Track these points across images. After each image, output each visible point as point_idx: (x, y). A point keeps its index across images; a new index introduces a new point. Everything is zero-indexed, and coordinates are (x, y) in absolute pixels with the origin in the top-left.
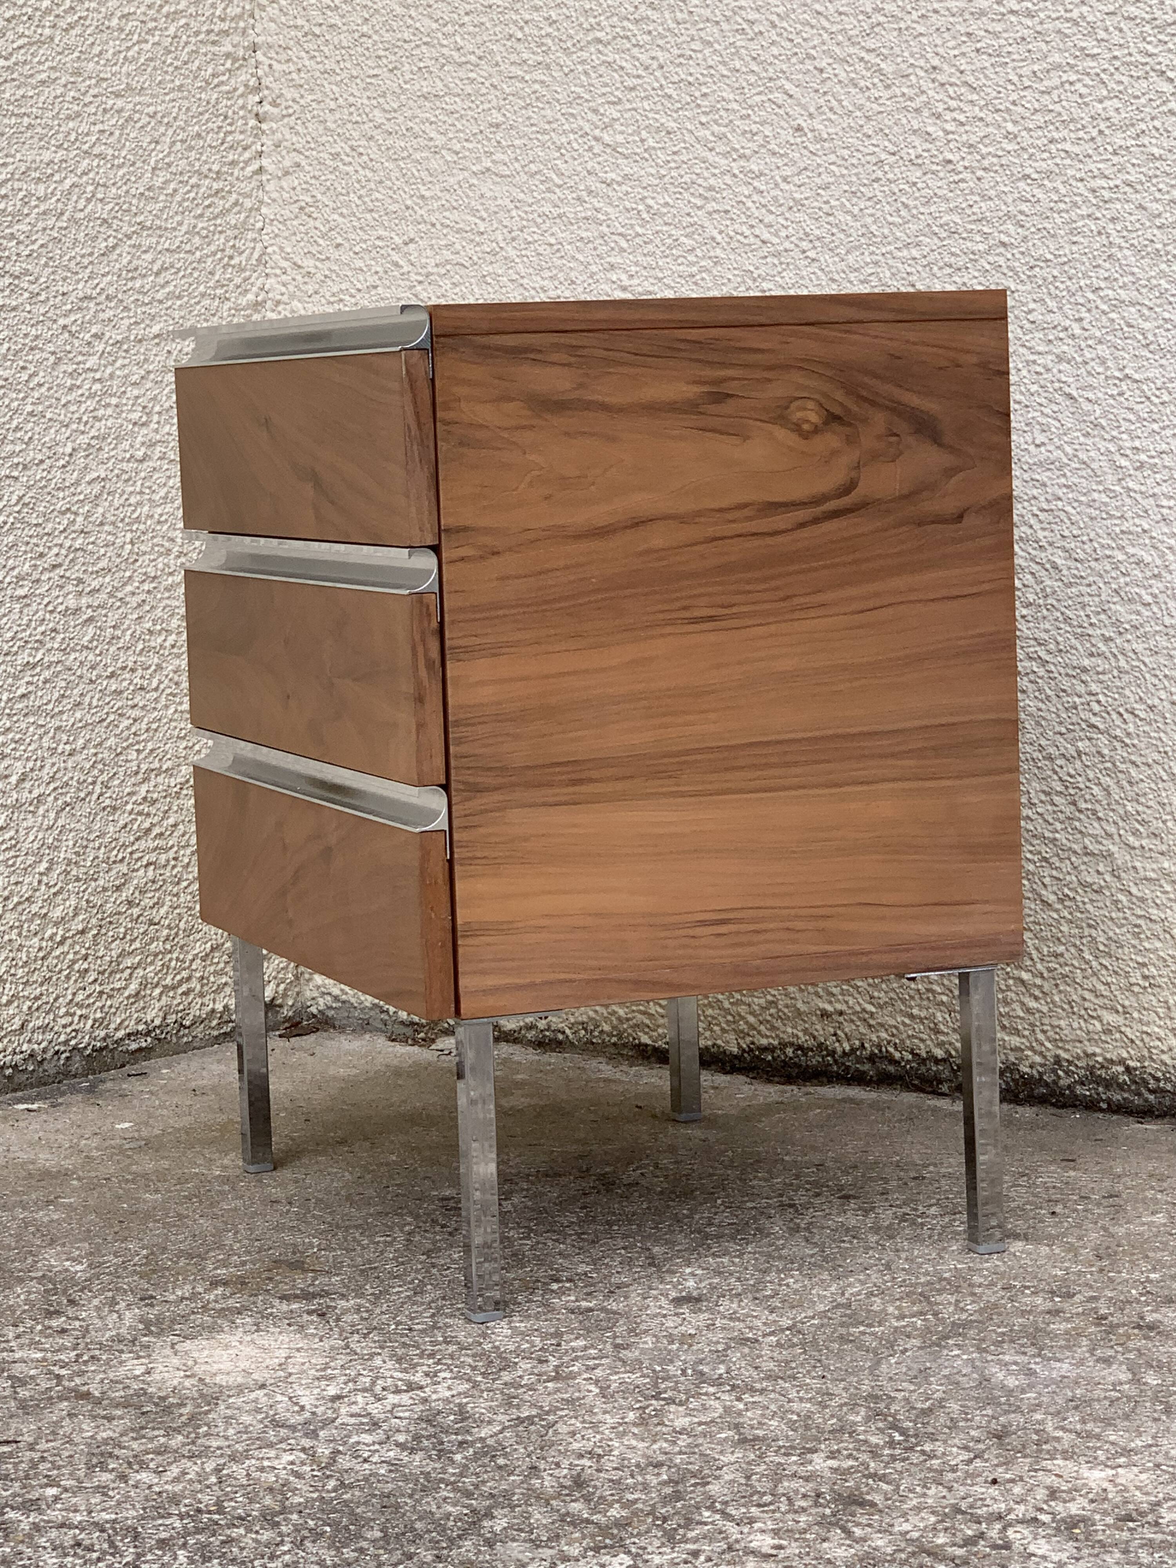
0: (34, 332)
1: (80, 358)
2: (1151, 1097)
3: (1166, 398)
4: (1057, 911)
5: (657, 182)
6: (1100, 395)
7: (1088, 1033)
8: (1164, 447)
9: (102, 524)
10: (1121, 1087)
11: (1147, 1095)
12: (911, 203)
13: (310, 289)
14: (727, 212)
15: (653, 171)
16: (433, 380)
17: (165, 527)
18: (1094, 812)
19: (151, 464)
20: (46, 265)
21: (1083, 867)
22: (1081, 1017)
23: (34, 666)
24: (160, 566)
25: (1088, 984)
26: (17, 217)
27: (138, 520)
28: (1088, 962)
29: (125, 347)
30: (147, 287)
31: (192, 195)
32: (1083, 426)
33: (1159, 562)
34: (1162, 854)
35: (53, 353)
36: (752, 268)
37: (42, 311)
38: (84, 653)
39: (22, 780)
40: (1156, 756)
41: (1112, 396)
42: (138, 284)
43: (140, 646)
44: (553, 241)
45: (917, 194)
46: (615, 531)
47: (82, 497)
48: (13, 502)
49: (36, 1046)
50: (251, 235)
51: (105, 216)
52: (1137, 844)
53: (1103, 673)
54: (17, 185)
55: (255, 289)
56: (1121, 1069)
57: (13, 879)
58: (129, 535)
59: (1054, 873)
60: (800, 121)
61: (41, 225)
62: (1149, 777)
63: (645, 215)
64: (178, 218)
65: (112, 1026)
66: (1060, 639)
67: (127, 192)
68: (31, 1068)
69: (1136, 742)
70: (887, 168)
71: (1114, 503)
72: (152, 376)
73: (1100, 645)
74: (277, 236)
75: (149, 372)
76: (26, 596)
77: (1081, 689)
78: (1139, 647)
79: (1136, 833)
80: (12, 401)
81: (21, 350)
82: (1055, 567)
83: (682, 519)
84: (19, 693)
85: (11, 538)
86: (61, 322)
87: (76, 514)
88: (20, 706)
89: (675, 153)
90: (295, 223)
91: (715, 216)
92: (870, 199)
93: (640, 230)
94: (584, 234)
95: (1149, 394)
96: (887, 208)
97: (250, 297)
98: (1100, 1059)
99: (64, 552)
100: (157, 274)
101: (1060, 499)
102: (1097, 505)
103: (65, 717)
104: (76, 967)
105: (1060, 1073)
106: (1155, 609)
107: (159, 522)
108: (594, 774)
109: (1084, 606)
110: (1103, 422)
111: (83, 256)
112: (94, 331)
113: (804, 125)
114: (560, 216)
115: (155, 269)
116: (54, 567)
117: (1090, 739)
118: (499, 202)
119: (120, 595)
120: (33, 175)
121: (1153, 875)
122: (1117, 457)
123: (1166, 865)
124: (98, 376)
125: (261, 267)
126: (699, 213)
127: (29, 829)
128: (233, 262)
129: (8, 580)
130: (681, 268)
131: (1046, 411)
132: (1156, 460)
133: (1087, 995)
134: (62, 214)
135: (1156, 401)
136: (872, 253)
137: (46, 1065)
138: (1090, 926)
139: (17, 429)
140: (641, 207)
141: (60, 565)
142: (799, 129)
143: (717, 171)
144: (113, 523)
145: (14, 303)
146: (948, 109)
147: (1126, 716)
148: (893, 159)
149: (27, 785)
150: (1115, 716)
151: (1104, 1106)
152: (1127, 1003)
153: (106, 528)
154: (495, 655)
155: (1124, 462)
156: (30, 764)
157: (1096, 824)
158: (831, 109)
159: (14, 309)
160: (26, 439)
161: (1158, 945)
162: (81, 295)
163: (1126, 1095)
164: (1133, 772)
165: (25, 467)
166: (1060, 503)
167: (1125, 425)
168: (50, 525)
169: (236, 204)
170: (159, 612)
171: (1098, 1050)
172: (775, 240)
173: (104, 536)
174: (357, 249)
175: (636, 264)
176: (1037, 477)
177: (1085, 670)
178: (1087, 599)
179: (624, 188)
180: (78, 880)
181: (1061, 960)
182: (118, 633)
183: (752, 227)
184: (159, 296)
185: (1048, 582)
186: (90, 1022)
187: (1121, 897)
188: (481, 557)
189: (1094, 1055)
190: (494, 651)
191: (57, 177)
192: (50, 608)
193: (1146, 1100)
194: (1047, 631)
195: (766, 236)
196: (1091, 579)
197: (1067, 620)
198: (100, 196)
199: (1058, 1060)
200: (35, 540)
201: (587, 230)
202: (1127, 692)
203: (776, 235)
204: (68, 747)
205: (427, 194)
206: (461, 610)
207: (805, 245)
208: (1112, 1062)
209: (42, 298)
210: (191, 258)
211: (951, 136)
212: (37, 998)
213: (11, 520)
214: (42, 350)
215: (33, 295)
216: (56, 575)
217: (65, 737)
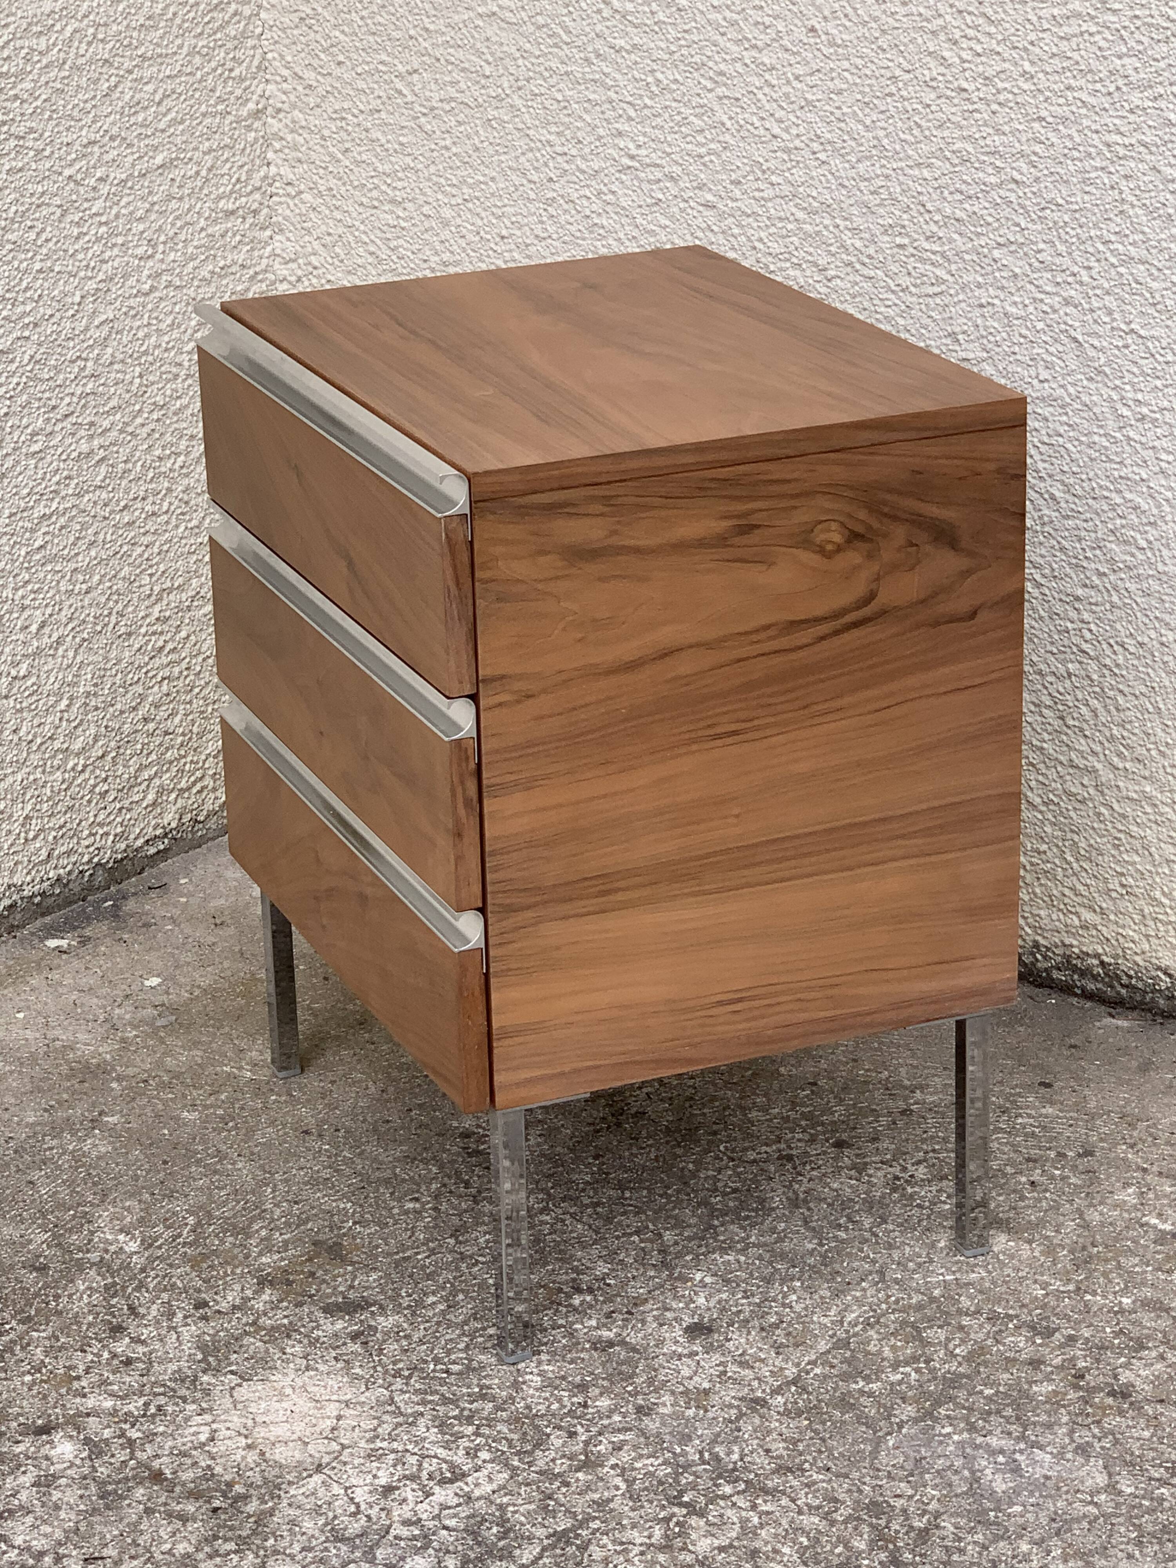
0: (40, 189)
1: (86, 205)
2: (1124, 991)
3: (1170, 358)
4: (1041, 812)
5: (666, 57)
6: (1105, 344)
7: (1066, 926)
8: (1166, 404)
9: (111, 363)
10: (1095, 977)
11: (1119, 988)
12: (923, 123)
13: (312, 101)
14: (737, 99)
15: (663, 45)
16: (471, 542)
17: (172, 354)
18: (1082, 730)
19: (157, 294)
20: (50, 118)
21: (1068, 778)
22: (1060, 910)
23: (50, 516)
24: (168, 392)
25: (1068, 882)
26: (19, 77)
27: (145, 352)
28: (1069, 863)
29: (130, 184)
30: (150, 119)
31: (192, 15)
32: (1087, 370)
33: (1155, 511)
34: (1145, 778)
35: (59, 206)
36: (761, 160)
37: (48, 166)
38: (97, 493)
39: (43, 625)
40: (1144, 689)
41: (1117, 347)
42: (140, 117)
43: (151, 475)
44: (560, 98)
45: (931, 117)
46: (643, 664)
47: (91, 342)
48: (26, 361)
49: (61, 871)
50: (250, 43)
51: (106, 56)
52: (1121, 766)
53: (1096, 604)
54: (19, 43)
55: (255, 97)
56: (1095, 962)
57: (36, 722)
58: (138, 369)
59: (1040, 778)
60: (814, 22)
61: (43, 79)
62: (1135, 706)
63: (654, 88)
64: (179, 41)
65: (132, 836)
66: (1055, 566)
67: (128, 26)
68: (57, 891)
69: (1124, 673)
70: (901, 85)
71: (1114, 448)
72: (156, 207)
73: (1094, 578)
74: (276, 42)
75: (153, 204)
76: (40, 451)
77: (1073, 614)
78: (1132, 587)
79: (1120, 755)
80: (21, 262)
81: (28, 210)
82: (1053, 497)
83: (707, 645)
84: (37, 545)
85: (25, 397)
86: (67, 172)
87: (86, 360)
88: (38, 557)
89: (685, 31)
90: (295, 32)
91: (726, 101)
92: (882, 112)
93: (648, 102)
94: (592, 97)
95: (1154, 351)
96: (900, 124)
97: (251, 106)
98: (1076, 950)
99: (75, 400)
100: (159, 104)
101: (1061, 435)
102: (1097, 447)
103: (80, 558)
104: (97, 790)
105: (1039, 957)
106: (1149, 555)
107: (166, 350)
108: (622, 884)
109: (1080, 540)
110: (1107, 370)
111: (86, 101)
112: (98, 175)
113: (817, 26)
114: (567, 73)
115: (157, 99)
116: (67, 416)
117: (1080, 663)
118: (505, 48)
119: (130, 429)
120: (35, 29)
121: (1135, 796)
122: (1119, 406)
123: (1148, 789)
124: (104, 219)
125: (262, 74)
126: (710, 95)
127: (50, 671)
128: (233, 75)
129: (23, 438)
130: (690, 146)
131: (1052, 349)
132: (1158, 416)
133: (1067, 892)
134: (64, 63)
135: (1161, 359)
136: (883, 166)
137: (71, 886)
138: (1072, 831)
139: (27, 289)
140: (650, 79)
141: (72, 413)
142: (813, 30)
143: (728, 57)
144: (122, 361)
145: (20, 165)
146: (965, 37)
147: (1116, 647)
148: (907, 76)
149: (47, 630)
150: (1105, 646)
151: (1079, 992)
152: (1104, 905)
153: (116, 367)
154: (529, 789)
155: (1125, 412)
156: (49, 611)
157: (1082, 741)
158: (846, 16)
159: (20, 170)
160: (36, 297)
161: (1137, 859)
162: (85, 141)
163: (1100, 986)
164: (1120, 699)
165: (36, 325)
166: (1060, 440)
167: (1128, 377)
168: (61, 377)
169: (235, 14)
170: (168, 438)
171: (1075, 943)
172: (785, 136)
173: (113, 375)
174: (359, 70)
175: (645, 134)
176: (1039, 411)
177: (1078, 599)
178: (1083, 533)
179: (633, 56)
180: (97, 709)
181: (1043, 857)
182: (130, 466)
183: (763, 119)
184: (162, 125)
185: (1046, 512)
186: (111, 838)
187: (1103, 810)
188: (518, 702)
189: (1072, 946)
190: (528, 785)
191: (58, 27)
192: (64, 457)
193: (1118, 993)
194: (1042, 556)
195: (776, 131)
196: (1088, 515)
197: (1062, 549)
198: (100, 36)
199: (1036, 945)
200: (47, 395)
201: (594, 92)
202: (1118, 626)
203: (787, 130)
204: (84, 586)
205: (432, 27)
206: (497, 751)
207: (816, 146)
208: (1088, 954)
209: (47, 153)
210: (191, 80)
211: (966, 65)
212: (61, 827)
213: (24, 379)
214: (48, 205)
215: (39, 152)
216: (67, 424)
217: (81, 578)
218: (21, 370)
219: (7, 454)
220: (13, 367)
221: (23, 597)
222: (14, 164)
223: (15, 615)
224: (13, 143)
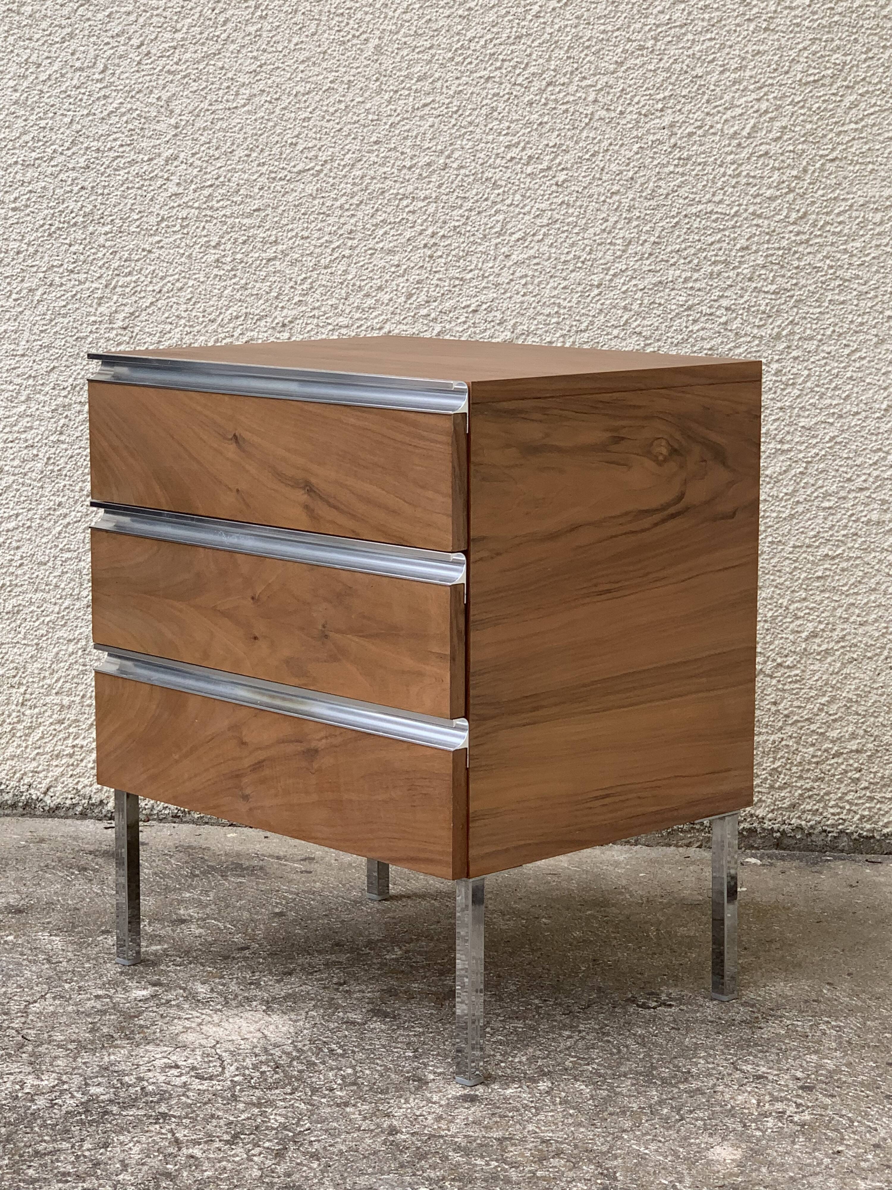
0: (860, 320)
20: (877, 272)
23: (833, 558)
26: (852, 237)
35: (876, 336)
38: (885, 554)
39: (813, 635)
48: (827, 439)
49: (803, 823)
57: (796, 703)
61: (874, 243)
65: (881, 823)
68: (798, 836)
76: (830, 508)
80: (833, 368)
81: (846, 333)
85: (822, 465)
88: (817, 584)
99: (871, 479)
103: (859, 597)
104: (849, 775)
116: (861, 490)
120: (872, 206)
127: (814, 672)
129: (815, 494)
137: (814, 838)
139: (836, 388)
141: (867, 489)
149: (818, 640)
156: (822, 626)
159: (843, 302)
160: (844, 396)
165: (841, 416)
180: (858, 714)
186: (858, 816)
192: (854, 518)
200: (845, 469)
204: (859, 619)
209: (869, 296)
212: (809, 790)
213: (823, 453)
214: (866, 333)
215: (861, 294)
216: (862, 495)
217: (857, 611)
218: (821, 445)
219: (798, 502)
220: (814, 441)
221: (798, 609)
222: (837, 297)
223: (788, 620)
224: (838, 282)
